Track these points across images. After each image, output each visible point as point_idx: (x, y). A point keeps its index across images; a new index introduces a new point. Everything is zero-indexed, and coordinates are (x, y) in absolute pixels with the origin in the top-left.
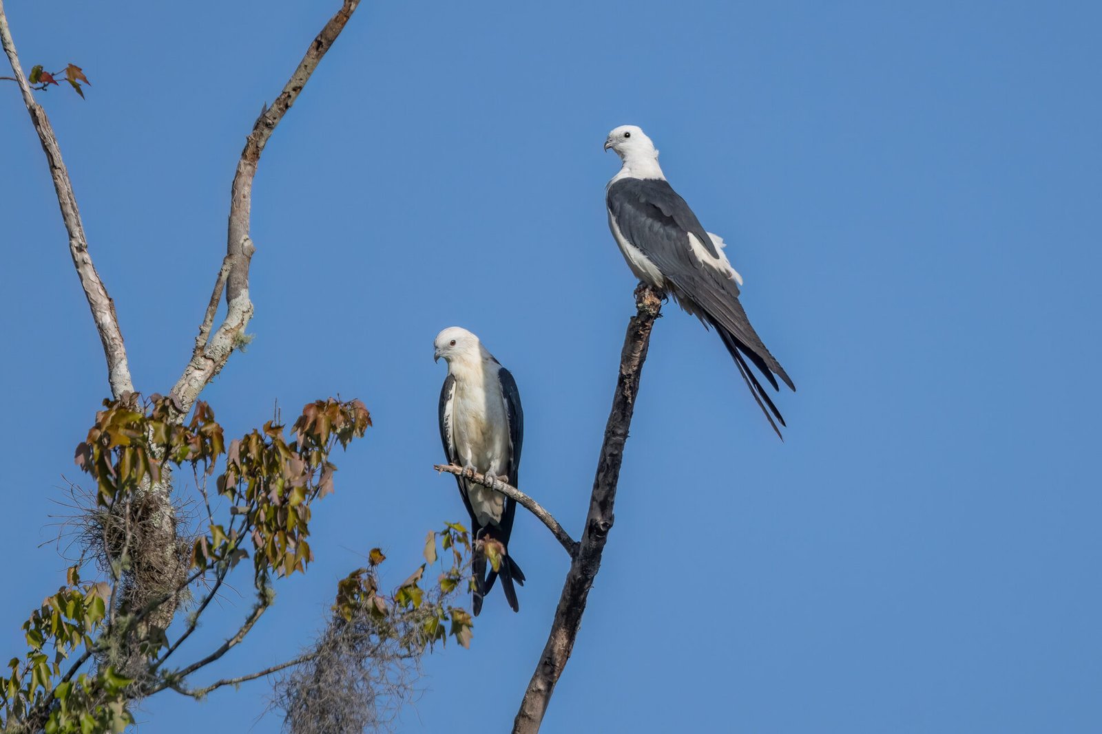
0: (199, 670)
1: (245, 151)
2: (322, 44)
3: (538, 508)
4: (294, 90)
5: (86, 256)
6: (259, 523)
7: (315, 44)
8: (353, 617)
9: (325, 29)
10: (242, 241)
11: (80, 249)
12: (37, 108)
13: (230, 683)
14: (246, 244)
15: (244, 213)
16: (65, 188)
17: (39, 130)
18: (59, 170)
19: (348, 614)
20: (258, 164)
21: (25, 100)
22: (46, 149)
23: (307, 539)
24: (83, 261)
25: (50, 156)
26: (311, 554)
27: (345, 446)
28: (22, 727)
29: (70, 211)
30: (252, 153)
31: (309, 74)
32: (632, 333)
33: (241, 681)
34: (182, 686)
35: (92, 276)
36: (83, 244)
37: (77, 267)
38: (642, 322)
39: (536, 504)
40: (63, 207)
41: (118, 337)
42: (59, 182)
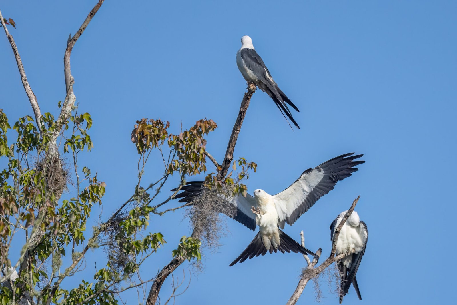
0: (160, 206)
1: (67, 48)
2: (92, 14)
3: (209, 155)
4: (83, 29)
5: (27, 82)
6: (191, 159)
7: (90, 14)
8: (212, 188)
9: (93, 9)
10: (70, 77)
11: (25, 80)
12: (11, 36)
13: (172, 210)
14: (71, 78)
15: (69, 68)
16: (20, 61)
17: (11, 43)
18: (18, 56)
19: (210, 187)
20: (71, 52)
21: (6, 34)
22: (13, 49)
23: (205, 164)
24: (26, 84)
25: (15, 51)
26: (206, 169)
27: (207, 134)
28: (105, 226)
29: (22, 68)
30: (69, 48)
31: (88, 24)
32: (246, 98)
33: (175, 209)
34: (155, 212)
35: (29, 89)
36: (26, 78)
37: (24, 86)
38: (250, 94)
39: (208, 153)
40: (20, 67)
41: (38, 108)
42: (18, 59)
